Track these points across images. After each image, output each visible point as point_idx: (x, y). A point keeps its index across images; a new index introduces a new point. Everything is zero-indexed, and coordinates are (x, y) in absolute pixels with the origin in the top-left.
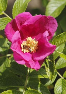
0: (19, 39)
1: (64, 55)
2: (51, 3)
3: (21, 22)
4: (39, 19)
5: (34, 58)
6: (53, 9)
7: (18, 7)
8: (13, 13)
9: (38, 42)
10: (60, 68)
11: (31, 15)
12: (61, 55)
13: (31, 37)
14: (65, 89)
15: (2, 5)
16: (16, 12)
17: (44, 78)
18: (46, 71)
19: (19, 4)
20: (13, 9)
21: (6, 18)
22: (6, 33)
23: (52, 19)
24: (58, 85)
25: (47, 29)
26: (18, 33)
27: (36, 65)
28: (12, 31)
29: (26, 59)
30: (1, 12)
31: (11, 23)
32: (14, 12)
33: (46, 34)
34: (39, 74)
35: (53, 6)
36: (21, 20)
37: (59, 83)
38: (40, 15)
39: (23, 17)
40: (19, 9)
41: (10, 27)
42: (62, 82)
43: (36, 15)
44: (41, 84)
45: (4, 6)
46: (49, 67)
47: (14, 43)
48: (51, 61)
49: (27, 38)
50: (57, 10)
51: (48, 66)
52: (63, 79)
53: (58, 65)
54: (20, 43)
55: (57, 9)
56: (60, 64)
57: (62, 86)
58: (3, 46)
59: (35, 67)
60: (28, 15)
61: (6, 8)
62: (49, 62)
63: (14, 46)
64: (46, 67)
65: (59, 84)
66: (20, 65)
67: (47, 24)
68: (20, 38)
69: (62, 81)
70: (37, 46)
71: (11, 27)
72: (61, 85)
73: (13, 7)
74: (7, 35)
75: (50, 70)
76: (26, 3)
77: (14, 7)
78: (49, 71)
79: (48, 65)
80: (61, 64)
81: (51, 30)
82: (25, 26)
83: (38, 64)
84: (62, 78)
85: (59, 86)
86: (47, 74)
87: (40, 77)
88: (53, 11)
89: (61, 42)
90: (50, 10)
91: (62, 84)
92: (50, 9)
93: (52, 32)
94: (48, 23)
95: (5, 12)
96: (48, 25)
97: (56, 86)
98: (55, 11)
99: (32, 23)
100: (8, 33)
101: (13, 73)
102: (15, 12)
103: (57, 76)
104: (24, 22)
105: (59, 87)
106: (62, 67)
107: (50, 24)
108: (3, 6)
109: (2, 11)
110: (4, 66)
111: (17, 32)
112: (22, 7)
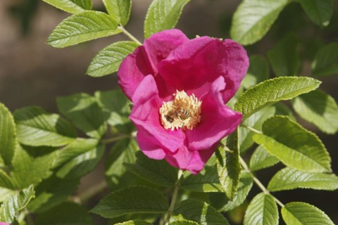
0: (154, 94)
1: (265, 136)
2: (246, 7)
3: (159, 54)
4: (203, 47)
5: (190, 144)
6: (249, 22)
7: (158, 16)
8: (145, 31)
9: (202, 104)
10: (260, 168)
11: (185, 36)
12: (257, 136)
13: (185, 91)
14: (270, 220)
15: (118, 10)
16: (154, 27)
17: (217, 191)
18: (219, 174)
19: (163, 7)
20: (146, 22)
21: (127, 42)
22: (123, 80)
23: (235, 48)
24: (253, 211)
25: (224, 71)
26: (152, 81)
27: (194, 160)
28: (136, 75)
29: (168, 146)
30: (116, 28)
31: (135, 56)
32: (149, 29)
33: (220, 84)
34: (206, 183)
35: (250, 15)
36: (161, 49)
37: (257, 205)
38: (206, 37)
39: (165, 41)
40: (162, 22)
41: (131, 66)
42: (265, 203)
43: (198, 36)
44: (209, 208)
45: (124, 13)
46: (226, 166)
47: (141, 106)
48: (232, 152)
49: (176, 92)
50: (260, 24)
51: (225, 164)
52: (266, 196)
53: (257, 160)
54: (156, 106)
55: (261, 21)
56: (260, 158)
57: (264, 211)
58: (124, 110)
59: (189, 164)
60: (178, 38)
61: (128, 18)
62: (228, 154)
63: (140, 114)
64: (218, 165)
65: (258, 208)
66: (152, 160)
67: (224, 60)
68: (157, 92)
69: (266, 200)
70: (200, 114)
71: (135, 65)
72: (262, 209)
73: (145, 16)
74: (124, 86)
75: (229, 174)
76: (178, 6)
77: (147, 15)
78: (226, 175)
79: (224, 160)
80: (265, 157)
81: (233, 74)
82: (168, 63)
83: (198, 157)
84: (266, 192)
85: (256, 212)
86: (222, 182)
87: (207, 189)
88: (250, 27)
89: (258, 103)
90: (243, 24)
91: (265, 207)
92: (241, 20)
93: (235, 80)
94: (227, 58)
95: (125, 27)
96: (227, 63)
97: (248, 212)
98: (255, 27)
99: (187, 57)
100: (127, 81)
101: (142, 177)
102: (151, 29)
103: (252, 188)
104: (168, 53)
105: (256, 214)
106: (264, 167)
107: (231, 59)
108: (122, 13)
109: (119, 25)
110: (124, 159)
111: (149, 78)
112: (168, 16)
